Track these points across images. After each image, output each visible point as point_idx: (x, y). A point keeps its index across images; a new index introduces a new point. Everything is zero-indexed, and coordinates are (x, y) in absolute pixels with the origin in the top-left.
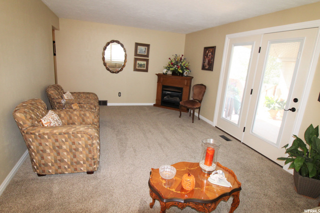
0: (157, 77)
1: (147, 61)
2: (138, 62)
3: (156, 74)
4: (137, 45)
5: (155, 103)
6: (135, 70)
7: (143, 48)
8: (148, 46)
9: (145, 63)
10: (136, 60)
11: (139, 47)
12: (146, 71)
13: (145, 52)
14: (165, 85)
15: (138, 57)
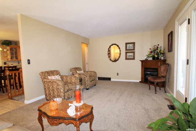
0: (141, 62)
1: (134, 53)
2: (128, 54)
3: (140, 61)
4: (126, 44)
5: (141, 81)
6: (126, 59)
7: (131, 45)
8: (134, 43)
9: (132, 54)
10: (126, 53)
11: (128, 45)
12: (134, 59)
13: (132, 47)
14: (146, 67)
15: (127, 51)
